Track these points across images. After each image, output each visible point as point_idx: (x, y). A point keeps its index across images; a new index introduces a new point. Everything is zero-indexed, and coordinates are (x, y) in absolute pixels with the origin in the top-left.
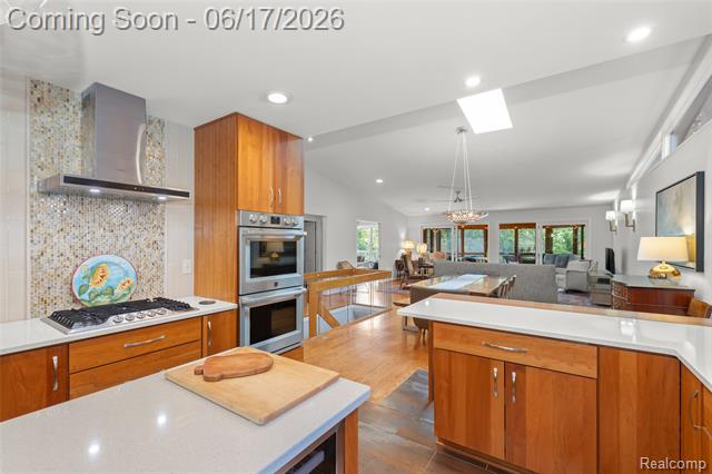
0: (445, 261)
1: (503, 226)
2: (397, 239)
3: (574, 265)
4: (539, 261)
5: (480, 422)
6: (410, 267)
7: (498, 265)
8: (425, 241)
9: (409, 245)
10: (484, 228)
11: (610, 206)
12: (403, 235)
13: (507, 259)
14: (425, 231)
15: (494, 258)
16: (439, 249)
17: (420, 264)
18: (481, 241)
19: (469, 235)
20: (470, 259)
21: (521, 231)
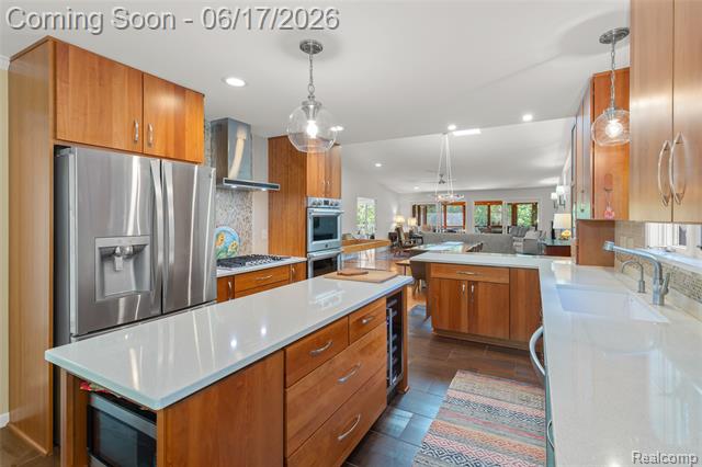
0: (431, 232)
1: (477, 203)
2: (390, 214)
3: (531, 235)
4: (505, 231)
5: (455, 318)
6: (403, 238)
7: (472, 236)
8: (414, 216)
9: (400, 219)
10: (463, 204)
11: (553, 188)
12: (395, 211)
13: (481, 230)
14: (414, 207)
15: (471, 230)
16: (425, 222)
17: (411, 235)
18: (460, 215)
19: (451, 211)
20: (451, 231)
21: (492, 207)
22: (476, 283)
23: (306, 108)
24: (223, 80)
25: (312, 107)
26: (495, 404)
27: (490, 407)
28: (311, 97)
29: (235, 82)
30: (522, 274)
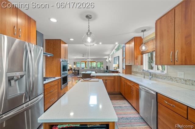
8: (74, 65)
9: (70, 66)
11: (106, 59)
18: (85, 64)
20: (83, 68)
21: (92, 62)
22: (107, 80)
23: (87, 34)
24: (49, 19)
25: (89, 33)
26: (120, 105)
27: (120, 106)
28: (89, 31)
29: (53, 20)
30: (116, 77)
